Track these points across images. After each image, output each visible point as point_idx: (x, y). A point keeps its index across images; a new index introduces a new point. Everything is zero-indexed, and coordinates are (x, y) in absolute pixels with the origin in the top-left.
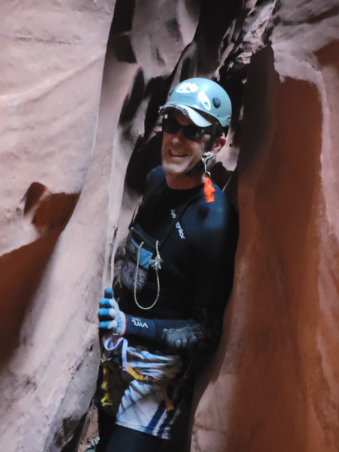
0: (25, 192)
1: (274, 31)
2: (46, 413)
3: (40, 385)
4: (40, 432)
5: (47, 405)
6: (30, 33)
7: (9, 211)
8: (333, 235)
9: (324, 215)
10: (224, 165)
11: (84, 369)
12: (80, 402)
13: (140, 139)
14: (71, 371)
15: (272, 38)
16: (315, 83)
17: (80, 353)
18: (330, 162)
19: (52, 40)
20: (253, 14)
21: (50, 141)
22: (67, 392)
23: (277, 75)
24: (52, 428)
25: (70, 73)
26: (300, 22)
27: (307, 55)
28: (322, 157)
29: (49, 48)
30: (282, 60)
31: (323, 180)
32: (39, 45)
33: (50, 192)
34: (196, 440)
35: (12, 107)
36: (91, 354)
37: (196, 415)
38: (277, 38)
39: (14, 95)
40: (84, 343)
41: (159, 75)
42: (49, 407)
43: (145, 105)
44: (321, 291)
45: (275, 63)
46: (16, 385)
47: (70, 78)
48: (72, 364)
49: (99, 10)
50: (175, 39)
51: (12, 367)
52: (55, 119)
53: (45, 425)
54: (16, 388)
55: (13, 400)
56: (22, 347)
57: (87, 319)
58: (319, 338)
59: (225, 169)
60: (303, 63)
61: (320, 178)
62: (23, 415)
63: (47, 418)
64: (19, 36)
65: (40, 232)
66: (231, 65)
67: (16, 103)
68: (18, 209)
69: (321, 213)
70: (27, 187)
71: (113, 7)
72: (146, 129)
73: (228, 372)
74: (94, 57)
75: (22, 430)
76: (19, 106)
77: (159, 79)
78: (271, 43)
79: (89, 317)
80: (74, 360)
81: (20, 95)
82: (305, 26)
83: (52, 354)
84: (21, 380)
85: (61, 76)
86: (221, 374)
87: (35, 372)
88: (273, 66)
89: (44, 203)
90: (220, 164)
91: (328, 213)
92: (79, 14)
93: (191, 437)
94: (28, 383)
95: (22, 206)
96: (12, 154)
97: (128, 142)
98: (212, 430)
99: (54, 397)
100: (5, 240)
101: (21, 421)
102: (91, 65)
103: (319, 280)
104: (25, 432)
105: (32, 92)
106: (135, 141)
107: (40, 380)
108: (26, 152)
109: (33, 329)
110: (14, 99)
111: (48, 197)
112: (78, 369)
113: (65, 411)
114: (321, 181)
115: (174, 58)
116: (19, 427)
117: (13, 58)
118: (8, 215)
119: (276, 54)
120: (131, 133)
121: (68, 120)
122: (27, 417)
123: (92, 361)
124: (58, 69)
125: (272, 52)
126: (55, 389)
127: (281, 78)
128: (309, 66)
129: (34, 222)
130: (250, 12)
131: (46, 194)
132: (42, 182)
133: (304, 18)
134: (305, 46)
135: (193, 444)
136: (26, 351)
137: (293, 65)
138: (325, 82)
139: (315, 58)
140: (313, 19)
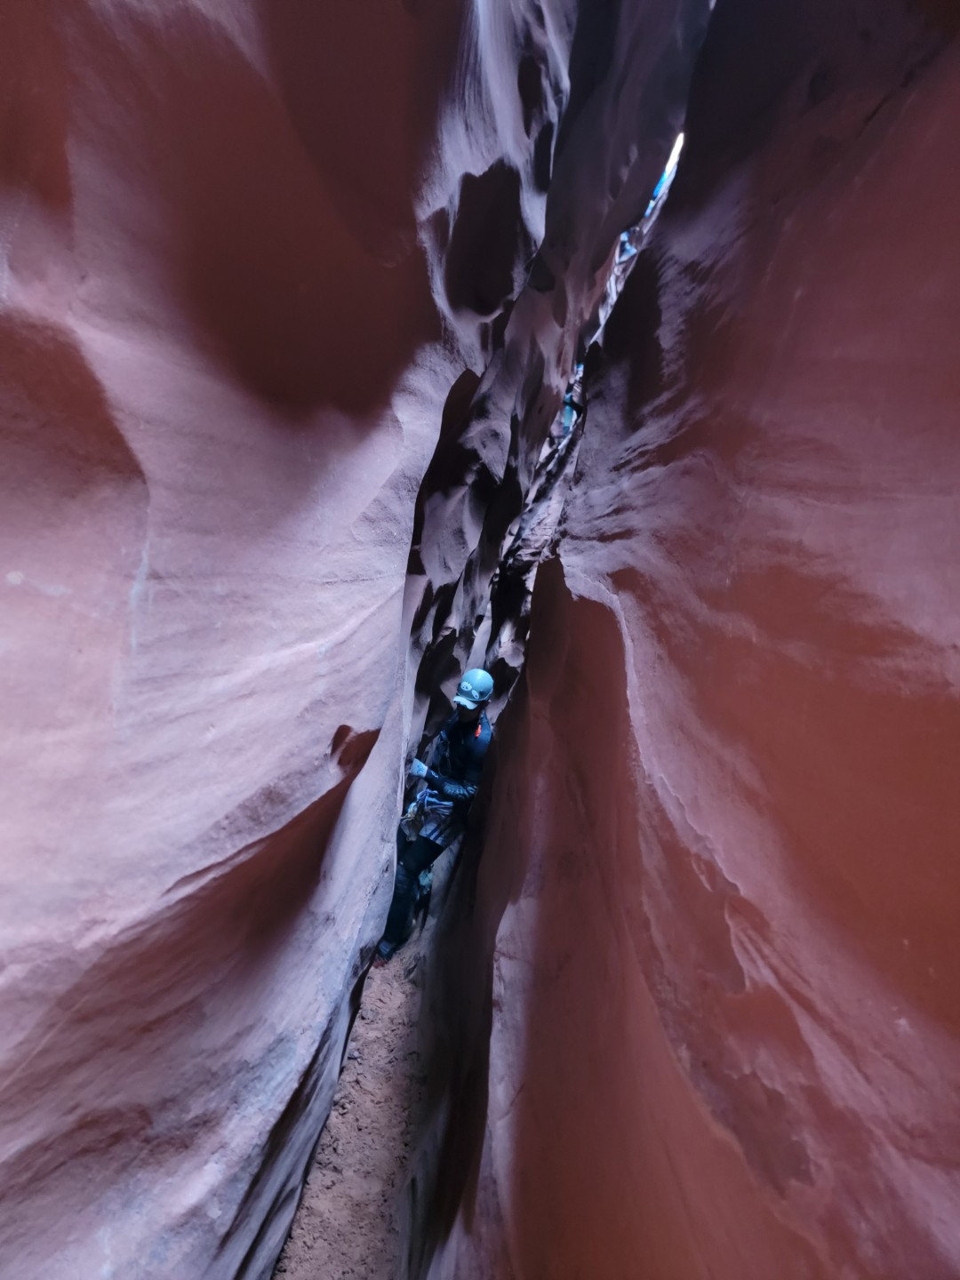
0: (332, 737)
1: (562, 544)
2: (345, 947)
3: (338, 919)
4: (339, 968)
5: (345, 939)
6: (336, 576)
7: (317, 759)
8: (651, 785)
9: (637, 759)
10: (507, 661)
11: (379, 892)
12: (376, 927)
13: (429, 646)
14: (368, 897)
15: (560, 551)
16: (612, 607)
17: (376, 877)
18: (639, 700)
19: (356, 579)
20: (530, 511)
21: (356, 681)
22: (364, 920)
23: (569, 592)
24: (350, 963)
25: (372, 609)
26: (589, 539)
27: (602, 576)
28: (628, 692)
29: (354, 587)
30: (573, 576)
31: (632, 719)
32: (345, 585)
33: (356, 733)
34: (498, 968)
35: (320, 653)
36: (386, 875)
37: (497, 940)
38: (565, 551)
39: (321, 641)
40: (380, 866)
41: (446, 583)
42: (347, 940)
43: (433, 612)
44: (643, 846)
45: (565, 579)
46: (316, 924)
47: (373, 614)
48: (369, 889)
49: (398, 541)
50: (461, 547)
51: (312, 907)
52: (360, 658)
53: (343, 960)
54: (317, 927)
55: (313, 942)
56: (322, 882)
57: (383, 839)
58: (645, 899)
59: (507, 664)
60: (597, 583)
61: (628, 716)
62: (322, 954)
63: (346, 952)
64: (325, 580)
65: (345, 772)
66: (511, 561)
67: (323, 649)
68: (326, 755)
69: (634, 755)
70: (334, 731)
71: (411, 536)
72: (433, 635)
73: (531, 896)
74: (394, 589)
75: (322, 970)
76: (327, 651)
77: (446, 587)
78: (558, 556)
79: (385, 837)
80: (371, 885)
81: (327, 640)
82: (595, 543)
83: (350, 883)
84: (321, 918)
85: (365, 614)
86: (522, 896)
87: (335, 906)
88: (564, 582)
89: (350, 744)
90: (503, 659)
91: (642, 758)
92: (381, 548)
93: (492, 965)
94: (328, 919)
95: (329, 751)
96: (320, 701)
97: (417, 650)
98: (516, 958)
99: (352, 928)
100: (313, 788)
101: (321, 961)
102: (392, 597)
103: (640, 832)
104: (325, 972)
105: (338, 635)
106: (424, 648)
107: (339, 914)
108: (333, 697)
109: (333, 862)
110: (322, 645)
111: (354, 737)
112: (374, 893)
113: (362, 939)
114: (631, 721)
115: (461, 564)
116: (319, 969)
117: (320, 603)
118: (316, 763)
119: (566, 569)
120: (420, 641)
121: (371, 657)
122: (327, 955)
123: (387, 883)
124: (362, 607)
125: (561, 567)
126: (353, 919)
127: (573, 596)
128: (603, 588)
129: (340, 763)
130: (528, 509)
131: (352, 734)
132: (348, 723)
133: (594, 535)
134: (598, 565)
135: (495, 972)
136: (326, 887)
137: (586, 583)
138: (624, 609)
139: (609, 580)
140: (604, 538)
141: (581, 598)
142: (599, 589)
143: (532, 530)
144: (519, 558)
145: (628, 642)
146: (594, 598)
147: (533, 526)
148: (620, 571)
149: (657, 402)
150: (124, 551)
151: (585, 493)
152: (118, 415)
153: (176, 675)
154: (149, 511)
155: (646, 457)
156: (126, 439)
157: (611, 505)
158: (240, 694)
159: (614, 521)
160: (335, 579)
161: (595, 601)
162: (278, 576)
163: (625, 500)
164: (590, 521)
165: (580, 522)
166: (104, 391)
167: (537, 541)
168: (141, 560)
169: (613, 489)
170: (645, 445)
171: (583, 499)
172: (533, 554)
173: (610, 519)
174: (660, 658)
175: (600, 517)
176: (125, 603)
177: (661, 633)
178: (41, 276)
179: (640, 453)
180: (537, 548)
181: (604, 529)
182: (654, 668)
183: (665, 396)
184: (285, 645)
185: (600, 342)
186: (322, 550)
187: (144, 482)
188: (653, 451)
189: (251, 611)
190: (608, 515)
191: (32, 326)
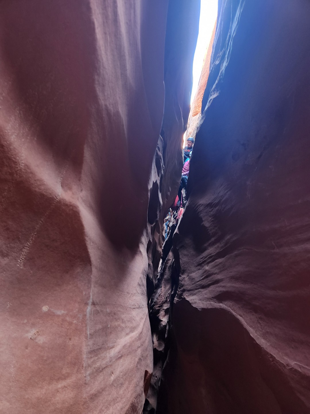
0: (144, 376)
8: (291, 368)
15: (184, 297)
16: (222, 308)
18: (259, 337)
19: (139, 307)
21: (146, 349)
23: (196, 309)
25: (144, 320)
26: (197, 289)
27: (210, 299)
29: (139, 310)
30: (196, 303)
32: (137, 309)
38: (187, 296)
45: (192, 305)
47: (145, 322)
49: (145, 294)
60: (209, 302)
70: (144, 373)
74: (147, 312)
82: (200, 290)
96: (140, 358)
102: (147, 315)
105: (140, 329)
108: (143, 357)
117: (133, 316)
121: (148, 339)
124: (142, 318)
127: (199, 309)
128: (213, 303)
132: (147, 369)
133: (199, 287)
134: (206, 296)
137: (203, 303)
138: (229, 307)
139: (215, 300)
140: (203, 287)
141: (203, 309)
142: (211, 304)
143: (157, 298)
144: (155, 309)
145: (239, 317)
146: (210, 307)
147: (157, 297)
148: (219, 295)
149: (210, 242)
150: (84, 293)
151: (188, 276)
152: (87, 239)
153: (100, 349)
154: (92, 277)
155: (213, 258)
156: (88, 248)
157: (203, 276)
158: (119, 357)
159: (207, 280)
160: (135, 307)
161: (211, 308)
162: (121, 305)
163: (209, 272)
164: (194, 283)
165: (190, 285)
166: (84, 229)
167: (160, 302)
168: (90, 296)
169: (201, 272)
170: (211, 254)
171: (188, 277)
172: (159, 307)
173: (205, 280)
174: (260, 318)
175: (199, 281)
176: (85, 315)
177: (255, 310)
178: (70, 189)
179: (209, 257)
180: (160, 304)
181: (203, 284)
182: (259, 323)
183: (213, 239)
184: (127, 334)
185: (178, 232)
186: (131, 296)
187: (91, 265)
188: (215, 255)
189: (116, 320)
190: (203, 279)
191: (66, 205)
